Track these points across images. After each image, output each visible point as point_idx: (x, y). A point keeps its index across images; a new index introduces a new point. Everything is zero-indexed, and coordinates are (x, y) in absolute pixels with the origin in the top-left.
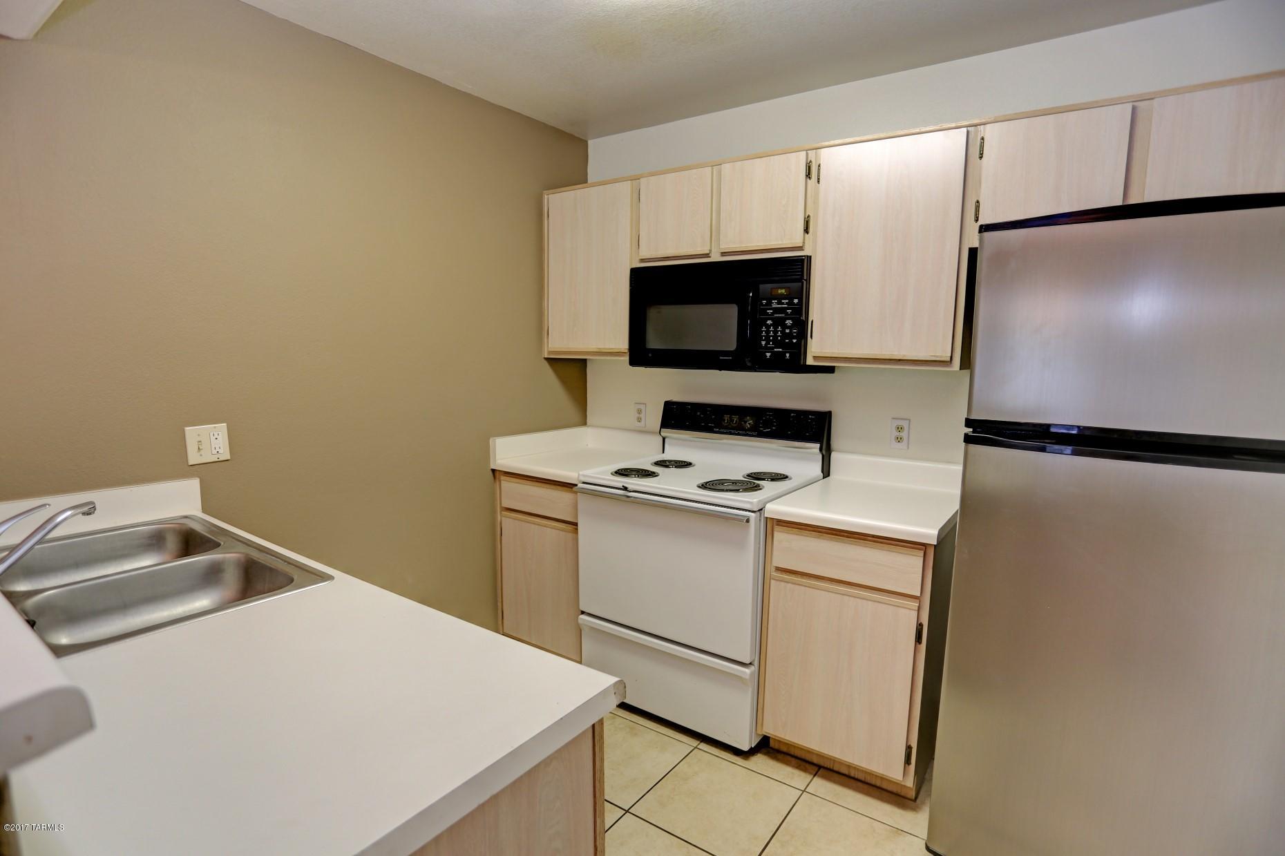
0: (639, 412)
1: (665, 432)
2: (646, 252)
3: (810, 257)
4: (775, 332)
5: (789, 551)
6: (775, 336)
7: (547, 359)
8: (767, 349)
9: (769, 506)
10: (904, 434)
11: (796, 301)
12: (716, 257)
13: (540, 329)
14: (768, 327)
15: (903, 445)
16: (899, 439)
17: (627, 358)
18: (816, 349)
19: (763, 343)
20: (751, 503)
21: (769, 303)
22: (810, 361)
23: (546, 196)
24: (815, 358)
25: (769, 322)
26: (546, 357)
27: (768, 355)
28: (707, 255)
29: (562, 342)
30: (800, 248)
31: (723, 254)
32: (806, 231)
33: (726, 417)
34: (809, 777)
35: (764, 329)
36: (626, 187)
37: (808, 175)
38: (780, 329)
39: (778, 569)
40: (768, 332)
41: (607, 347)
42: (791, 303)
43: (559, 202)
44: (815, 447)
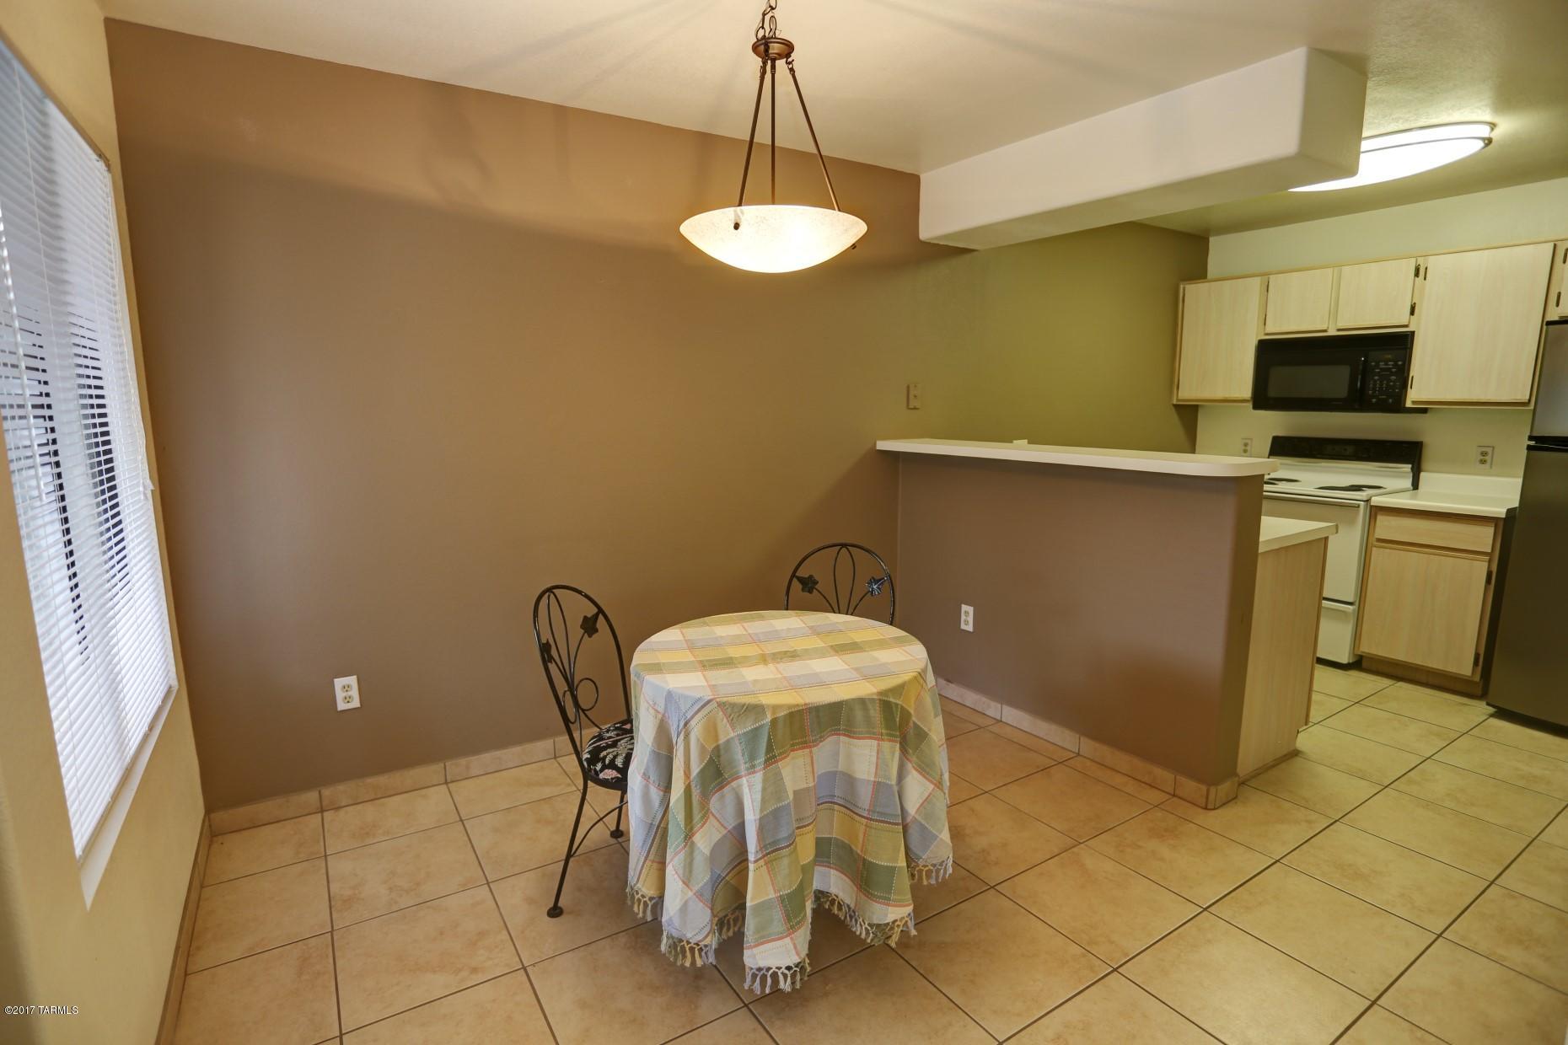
0: (1246, 445)
1: (1272, 458)
2: (1271, 328)
3: (1413, 333)
4: (1381, 385)
5: (1387, 527)
6: (1381, 388)
7: (1176, 406)
8: (1374, 397)
9: (1373, 498)
10: (1488, 458)
11: (1400, 363)
12: (1332, 332)
13: (1173, 383)
14: (1375, 381)
15: (1487, 466)
16: (1483, 462)
17: (1250, 405)
18: (1413, 396)
19: (1370, 392)
20: (1361, 495)
21: (1377, 366)
22: (1409, 404)
23: (1182, 286)
24: (1414, 402)
25: (1376, 378)
26: (1175, 403)
27: (1374, 400)
28: (1325, 331)
29: (1188, 391)
30: (1406, 326)
31: (1339, 330)
32: (1412, 312)
35: (1372, 382)
36: (1256, 283)
37: (1417, 274)
38: (1385, 382)
39: (1379, 540)
40: (1375, 385)
41: (1232, 396)
42: (1396, 365)
43: (1194, 292)
44: (1407, 468)
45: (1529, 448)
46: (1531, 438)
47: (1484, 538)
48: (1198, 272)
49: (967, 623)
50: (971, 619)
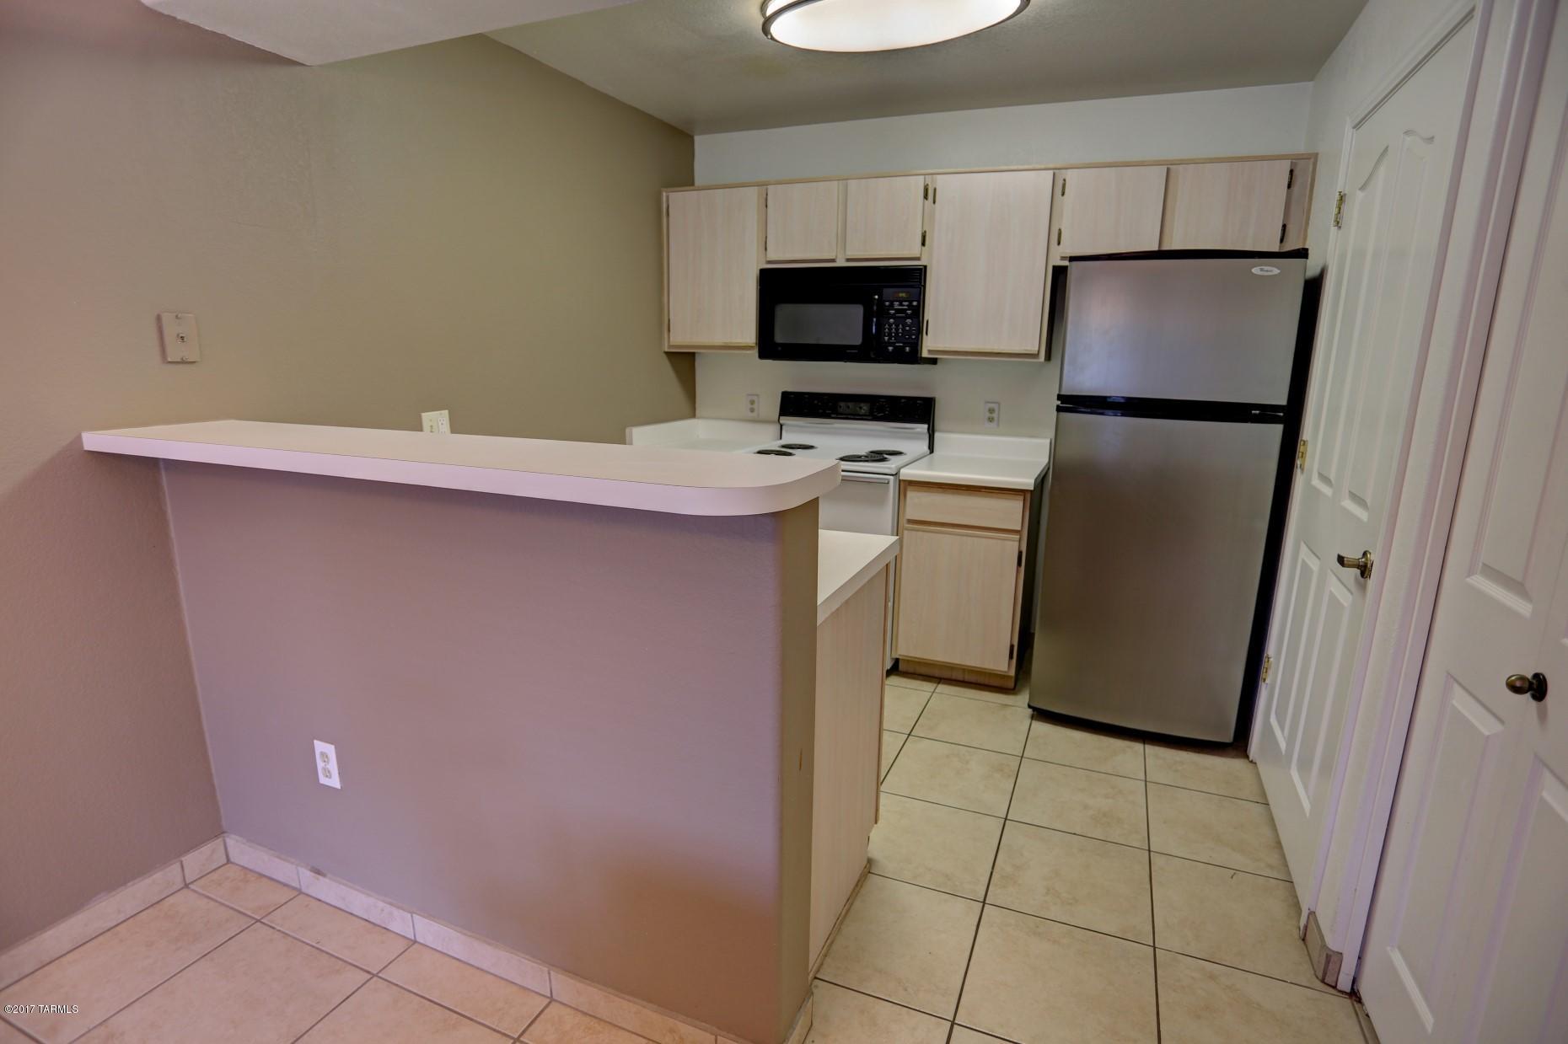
0: (752, 402)
1: (784, 420)
2: (773, 255)
3: (925, 267)
4: (897, 329)
5: (920, 505)
6: (897, 333)
7: (667, 353)
8: (892, 344)
9: (902, 471)
10: (995, 415)
11: (915, 303)
12: (841, 263)
13: (662, 323)
14: (890, 325)
15: (993, 425)
16: (991, 420)
17: (755, 352)
18: (929, 345)
19: (886, 338)
20: (889, 468)
21: (892, 305)
22: (925, 354)
23: (664, 194)
24: (930, 352)
25: (892, 321)
26: (666, 350)
27: (890, 348)
28: (833, 261)
29: (681, 337)
30: (918, 259)
31: (848, 260)
32: (923, 244)
33: (842, 404)
34: (935, 685)
35: (887, 326)
36: (752, 194)
37: (926, 197)
38: (901, 326)
39: (910, 521)
40: (890, 329)
41: (734, 341)
42: (910, 306)
43: (678, 200)
44: (922, 428)
45: (1059, 409)
46: (1060, 397)
47: (1012, 514)
48: (684, 178)
49: (328, 775)
50: (333, 766)
